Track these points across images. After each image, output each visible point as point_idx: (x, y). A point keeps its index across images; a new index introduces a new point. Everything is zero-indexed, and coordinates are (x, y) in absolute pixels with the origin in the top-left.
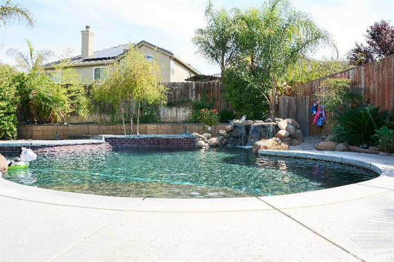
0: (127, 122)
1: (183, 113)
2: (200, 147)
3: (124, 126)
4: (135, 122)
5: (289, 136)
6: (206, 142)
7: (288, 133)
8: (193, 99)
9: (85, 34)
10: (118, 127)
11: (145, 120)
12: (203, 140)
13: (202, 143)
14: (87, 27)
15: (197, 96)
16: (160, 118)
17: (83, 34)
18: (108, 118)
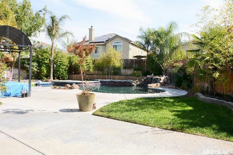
0: (108, 75)
1: (129, 72)
2: (133, 85)
3: (107, 76)
4: (111, 75)
5: (164, 83)
6: (135, 84)
7: (164, 82)
8: (134, 66)
9: (91, 30)
10: (104, 76)
11: (115, 74)
12: (134, 83)
13: (134, 84)
14: (92, 27)
15: (136, 65)
16: (121, 73)
17: (89, 30)
18: (101, 73)
